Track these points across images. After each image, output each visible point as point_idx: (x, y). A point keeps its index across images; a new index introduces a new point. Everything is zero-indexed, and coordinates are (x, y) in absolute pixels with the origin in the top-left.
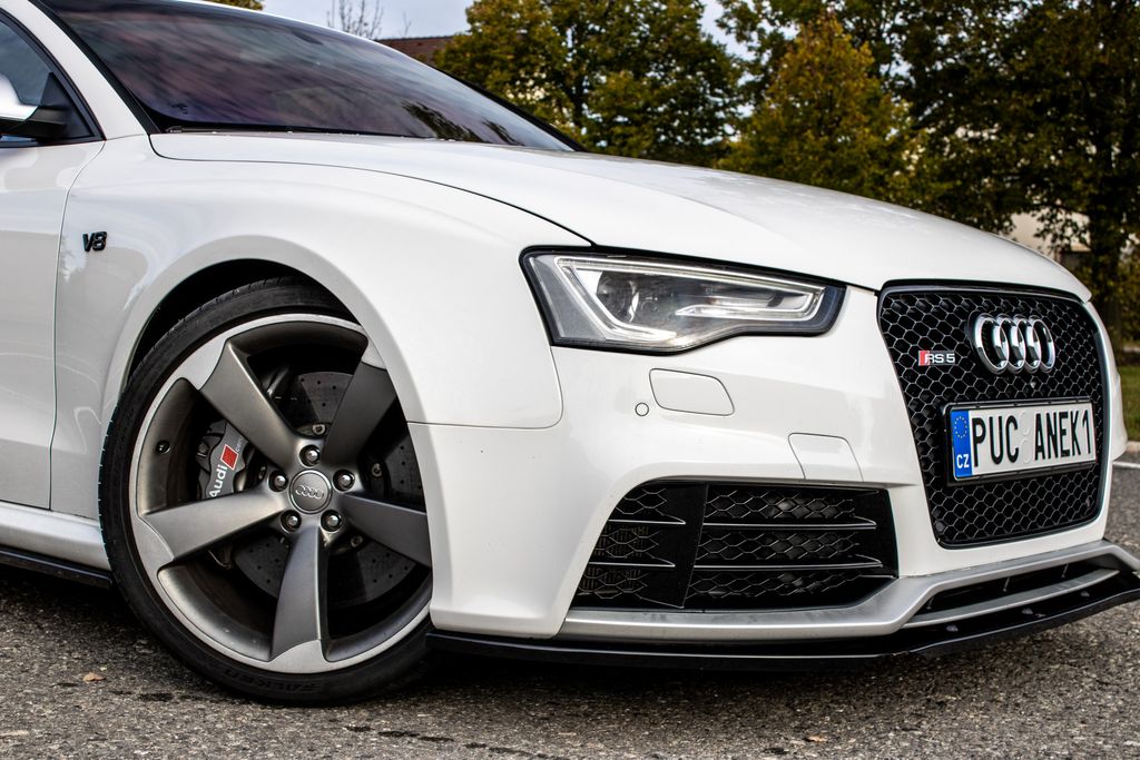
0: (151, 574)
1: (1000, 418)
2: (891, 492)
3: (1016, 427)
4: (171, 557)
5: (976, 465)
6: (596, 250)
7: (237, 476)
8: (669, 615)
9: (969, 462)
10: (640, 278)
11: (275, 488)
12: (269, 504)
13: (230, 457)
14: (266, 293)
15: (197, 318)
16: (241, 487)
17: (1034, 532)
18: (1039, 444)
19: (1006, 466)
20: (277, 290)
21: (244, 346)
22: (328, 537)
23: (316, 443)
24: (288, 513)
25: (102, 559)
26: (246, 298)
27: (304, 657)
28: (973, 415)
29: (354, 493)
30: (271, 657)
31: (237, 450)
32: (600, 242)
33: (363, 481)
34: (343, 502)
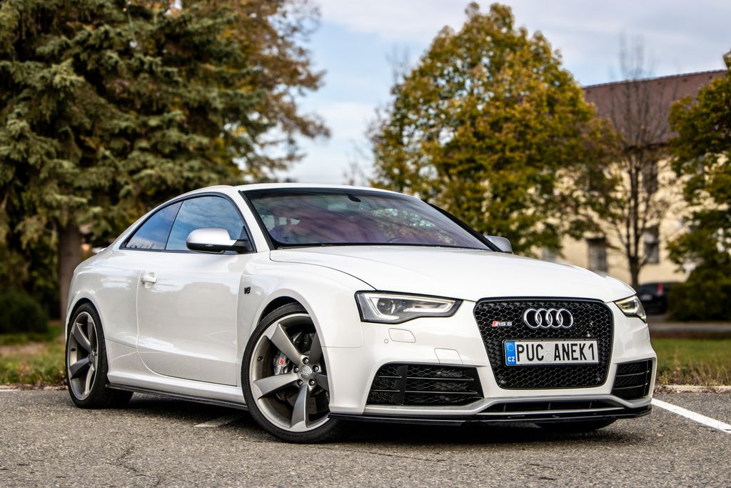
0: (256, 400)
1: (533, 345)
2: (478, 368)
3: (542, 348)
4: (262, 395)
5: (519, 360)
6: (377, 291)
7: (284, 368)
8: (397, 407)
9: (515, 359)
10: (394, 300)
11: (295, 372)
12: (293, 377)
13: (282, 362)
14: (290, 307)
15: (271, 316)
16: (286, 372)
17: (548, 387)
18: (557, 354)
19: (535, 362)
20: (293, 306)
21: (284, 324)
22: (311, 388)
23: (308, 357)
24: (299, 381)
25: (243, 400)
26: (283, 309)
27: (300, 427)
28: (517, 343)
29: (319, 373)
30: (291, 427)
31: (284, 360)
32: (378, 289)
33: (321, 369)
34: (315, 376)
